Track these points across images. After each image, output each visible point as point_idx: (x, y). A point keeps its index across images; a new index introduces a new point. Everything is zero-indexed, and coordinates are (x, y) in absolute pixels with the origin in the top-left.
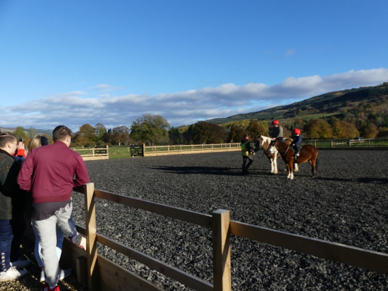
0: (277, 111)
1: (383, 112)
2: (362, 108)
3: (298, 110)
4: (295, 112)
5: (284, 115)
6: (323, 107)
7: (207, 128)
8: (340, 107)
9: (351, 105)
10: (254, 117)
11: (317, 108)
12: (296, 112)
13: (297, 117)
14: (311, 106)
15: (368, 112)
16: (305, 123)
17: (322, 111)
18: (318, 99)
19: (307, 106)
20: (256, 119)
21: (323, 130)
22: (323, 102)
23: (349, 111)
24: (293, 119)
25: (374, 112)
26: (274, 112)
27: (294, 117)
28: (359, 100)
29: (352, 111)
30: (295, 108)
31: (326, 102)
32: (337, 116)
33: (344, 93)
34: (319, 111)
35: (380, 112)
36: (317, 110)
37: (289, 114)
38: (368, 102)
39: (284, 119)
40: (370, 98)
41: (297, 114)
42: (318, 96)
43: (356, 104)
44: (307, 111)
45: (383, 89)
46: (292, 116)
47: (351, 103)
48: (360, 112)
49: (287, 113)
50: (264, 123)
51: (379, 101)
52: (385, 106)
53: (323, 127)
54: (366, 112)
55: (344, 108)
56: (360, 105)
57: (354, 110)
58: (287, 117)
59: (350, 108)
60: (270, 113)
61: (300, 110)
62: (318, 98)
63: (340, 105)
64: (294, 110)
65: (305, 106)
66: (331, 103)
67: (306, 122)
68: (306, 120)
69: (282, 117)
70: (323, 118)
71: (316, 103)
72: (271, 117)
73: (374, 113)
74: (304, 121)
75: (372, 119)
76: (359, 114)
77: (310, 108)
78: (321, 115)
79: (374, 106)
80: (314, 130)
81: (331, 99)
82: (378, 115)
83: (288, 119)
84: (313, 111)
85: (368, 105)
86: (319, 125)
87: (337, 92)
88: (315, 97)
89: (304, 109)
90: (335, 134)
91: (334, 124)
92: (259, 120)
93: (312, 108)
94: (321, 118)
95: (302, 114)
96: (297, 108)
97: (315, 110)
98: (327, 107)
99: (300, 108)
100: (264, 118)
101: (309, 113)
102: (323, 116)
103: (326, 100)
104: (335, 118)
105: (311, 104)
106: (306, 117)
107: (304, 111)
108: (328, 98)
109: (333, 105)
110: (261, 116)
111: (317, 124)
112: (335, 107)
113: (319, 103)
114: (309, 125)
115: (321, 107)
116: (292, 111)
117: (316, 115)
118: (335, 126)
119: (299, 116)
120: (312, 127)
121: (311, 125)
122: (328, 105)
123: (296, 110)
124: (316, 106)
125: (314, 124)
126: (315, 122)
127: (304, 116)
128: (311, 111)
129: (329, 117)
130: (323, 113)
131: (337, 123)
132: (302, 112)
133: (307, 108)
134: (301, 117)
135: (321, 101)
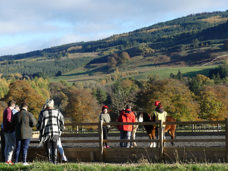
0: (71, 56)
3: (120, 53)
4: (114, 60)
5: (88, 66)
6: (177, 49)
8: (216, 51)
10: (11, 68)
12: (117, 59)
14: (152, 46)
16: (137, 89)
17: (176, 60)
18: (166, 30)
19: (142, 46)
20: (19, 75)
21: (179, 105)
22: (177, 37)
24: (109, 75)
26: (64, 58)
27: (113, 71)
30: (113, 50)
31: (186, 39)
32: (211, 73)
33: (226, 19)
34: (168, 59)
36: (165, 56)
37: (99, 65)
39: (87, 77)
41: (119, 63)
42: (167, 23)
44: (141, 57)
46: (106, 70)
49: (94, 61)
50: (40, 86)
53: (178, 99)
55: (225, 55)
58: (95, 71)
60: (53, 60)
61: (126, 55)
62: (167, 27)
63: (216, 47)
64: (111, 55)
65: (136, 45)
66: (197, 42)
67: (139, 84)
68: (139, 80)
69: (81, 70)
70: (179, 76)
71: (164, 39)
72: (57, 69)
74: (137, 83)
77: (148, 50)
78: (174, 70)
81: (196, 31)
83: (98, 76)
84: (155, 60)
86: (171, 94)
87: (210, 15)
88: (161, 24)
89: (134, 52)
90: (205, 114)
91: (202, 92)
92: (26, 76)
93: (153, 51)
94: (174, 76)
95: (129, 66)
96: (117, 50)
97: (160, 56)
98: (188, 51)
99: (125, 51)
100: (38, 73)
101: (147, 64)
102: (179, 73)
103: (184, 34)
104: (205, 77)
105: (151, 41)
106: (140, 73)
107: (136, 58)
108: (189, 29)
109: (200, 45)
110: (31, 67)
111: (165, 92)
112: (205, 50)
113: (169, 39)
114: (148, 93)
115: (174, 50)
116: (107, 57)
117: (163, 68)
118: (205, 97)
119: (124, 69)
120: (155, 98)
121: (151, 93)
122: (189, 45)
123: (116, 56)
124: (162, 46)
125: (159, 90)
126: (162, 86)
127: (135, 71)
128: (151, 58)
129: (192, 75)
130: (179, 64)
131: (209, 89)
132: (129, 61)
133: (141, 51)
134: (128, 72)
135: (175, 35)
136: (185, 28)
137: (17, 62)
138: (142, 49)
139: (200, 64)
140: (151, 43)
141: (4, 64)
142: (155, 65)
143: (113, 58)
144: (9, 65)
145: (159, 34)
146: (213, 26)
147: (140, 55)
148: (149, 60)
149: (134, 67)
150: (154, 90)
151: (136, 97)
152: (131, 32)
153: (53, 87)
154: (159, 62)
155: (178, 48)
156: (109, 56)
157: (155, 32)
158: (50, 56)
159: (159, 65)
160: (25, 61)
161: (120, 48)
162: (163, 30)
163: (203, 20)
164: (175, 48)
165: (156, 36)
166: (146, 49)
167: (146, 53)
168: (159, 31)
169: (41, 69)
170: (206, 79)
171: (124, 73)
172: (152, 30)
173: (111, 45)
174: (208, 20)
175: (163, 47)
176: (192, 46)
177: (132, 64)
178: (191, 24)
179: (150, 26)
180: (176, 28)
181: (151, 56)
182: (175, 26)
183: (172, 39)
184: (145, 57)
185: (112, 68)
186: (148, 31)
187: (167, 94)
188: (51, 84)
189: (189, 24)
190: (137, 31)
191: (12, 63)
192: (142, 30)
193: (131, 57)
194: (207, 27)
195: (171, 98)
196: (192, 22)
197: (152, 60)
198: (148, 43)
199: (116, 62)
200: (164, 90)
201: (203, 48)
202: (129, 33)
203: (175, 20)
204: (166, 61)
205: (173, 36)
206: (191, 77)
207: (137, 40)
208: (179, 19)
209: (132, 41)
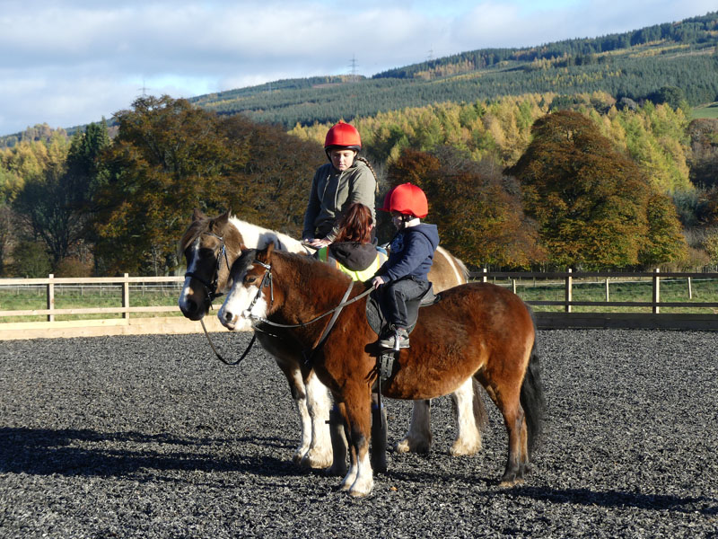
7: (205, 155)
10: (583, 75)
20: (604, 97)
50: (656, 130)
92: (626, 100)
100: (663, 90)
110: (641, 74)
137: (601, 60)
141: (563, 65)
144: (576, 68)
153: (698, 134)
158: (701, 41)
160: (626, 57)
169: (673, 79)
188: (692, 123)
191: (588, 61)
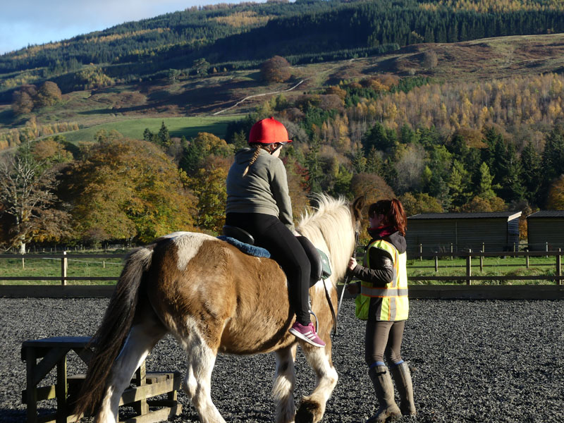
1: (427, 123)
2: (338, 98)
3: (39, 85)
4: (27, 100)
6: (163, 79)
8: (243, 84)
9: (292, 81)
11: (133, 85)
12: (34, 97)
13: (33, 127)
14: (108, 71)
15: (367, 117)
16: (69, 159)
17: (159, 103)
18: (141, 39)
19: (88, 70)
21: (152, 198)
22: (162, 53)
23: (281, 108)
24: (15, 132)
25: (388, 118)
27: (23, 122)
28: (328, 59)
29: (298, 112)
30: (26, 78)
31: (180, 58)
32: (228, 132)
33: (265, 19)
34: (144, 99)
35: (415, 121)
36: (136, 94)
38: (365, 72)
40: (375, 53)
41: (37, 106)
42: (144, 24)
43: (317, 74)
44: (85, 94)
45: (430, 16)
46: (9, 120)
47: (292, 70)
48: (330, 115)
51: (413, 71)
52: (437, 97)
53: (150, 183)
54: (355, 118)
55: (261, 93)
56: (333, 80)
57: (303, 103)
59: (286, 94)
61: (53, 89)
62: (142, 32)
63: (243, 75)
64: (21, 89)
65: (76, 67)
66: (204, 65)
67: (77, 152)
68: (76, 144)
70: (161, 138)
71: (134, 58)
73: (390, 125)
74: (69, 147)
75: (379, 154)
76: (327, 128)
77: (102, 79)
78: (153, 122)
79: (392, 91)
80: (107, 198)
81: (203, 41)
82: (405, 139)
84: (115, 100)
85: (365, 83)
86: (134, 173)
87: (234, 9)
88: (130, 26)
89: (70, 84)
90: (208, 218)
91: (203, 170)
93: (112, 81)
94: (151, 135)
95: (60, 112)
96: (35, 78)
97: (127, 92)
98: (184, 83)
99: (53, 80)
101: (97, 108)
102: (163, 129)
103: (178, 46)
104: (217, 139)
105: (109, 61)
106: (81, 127)
107: (74, 96)
108: (188, 37)
109: (210, 71)
111: (122, 169)
112: (220, 82)
113: (145, 57)
114: (84, 170)
115: (156, 81)
116: (11, 91)
117: (130, 118)
118: (210, 182)
119: (48, 118)
120: (99, 182)
121: (91, 169)
122: (188, 70)
123: (32, 90)
124: (131, 71)
125: (108, 164)
126: (115, 155)
127: (71, 124)
128: (106, 96)
129: (191, 133)
130: (166, 110)
131: (219, 165)
132: (60, 100)
133: (86, 82)
134: (56, 125)
135: (158, 48)
136: (180, 34)
138: (87, 76)
139: (209, 111)
140: (107, 64)
142: (115, 111)
143: (25, 95)
145: (125, 45)
146: (239, 32)
147: (83, 89)
148: (101, 101)
149: (70, 116)
150: (99, 164)
151: (58, 178)
152: (67, 41)
154: (125, 106)
155: (163, 76)
156: (17, 89)
157: (117, 41)
159: (123, 111)
161: (41, 73)
162: (133, 38)
163: (219, 19)
164: (158, 76)
165: (119, 50)
166: (98, 78)
167: (96, 86)
168: (125, 41)
170: (219, 143)
171: (47, 127)
172: (112, 38)
173: (22, 67)
174: (230, 19)
175: (133, 73)
176: (194, 73)
177: (66, 108)
178: (194, 27)
179: (107, 30)
180: (161, 35)
181: (107, 91)
182: (160, 30)
183: (153, 58)
184: (93, 93)
185: (23, 117)
186: (103, 39)
187: (125, 173)
189: (188, 26)
190: (78, 38)
192: (89, 36)
193: (63, 92)
194: (227, 33)
195: (135, 181)
196: (195, 22)
197: (109, 101)
198: (101, 65)
199: (31, 104)
200: (120, 164)
201: (217, 79)
202: (62, 42)
203: (160, 17)
204: (138, 104)
205: (156, 51)
206: (188, 138)
207: (79, 58)
208: (168, 16)
209: (67, 59)
